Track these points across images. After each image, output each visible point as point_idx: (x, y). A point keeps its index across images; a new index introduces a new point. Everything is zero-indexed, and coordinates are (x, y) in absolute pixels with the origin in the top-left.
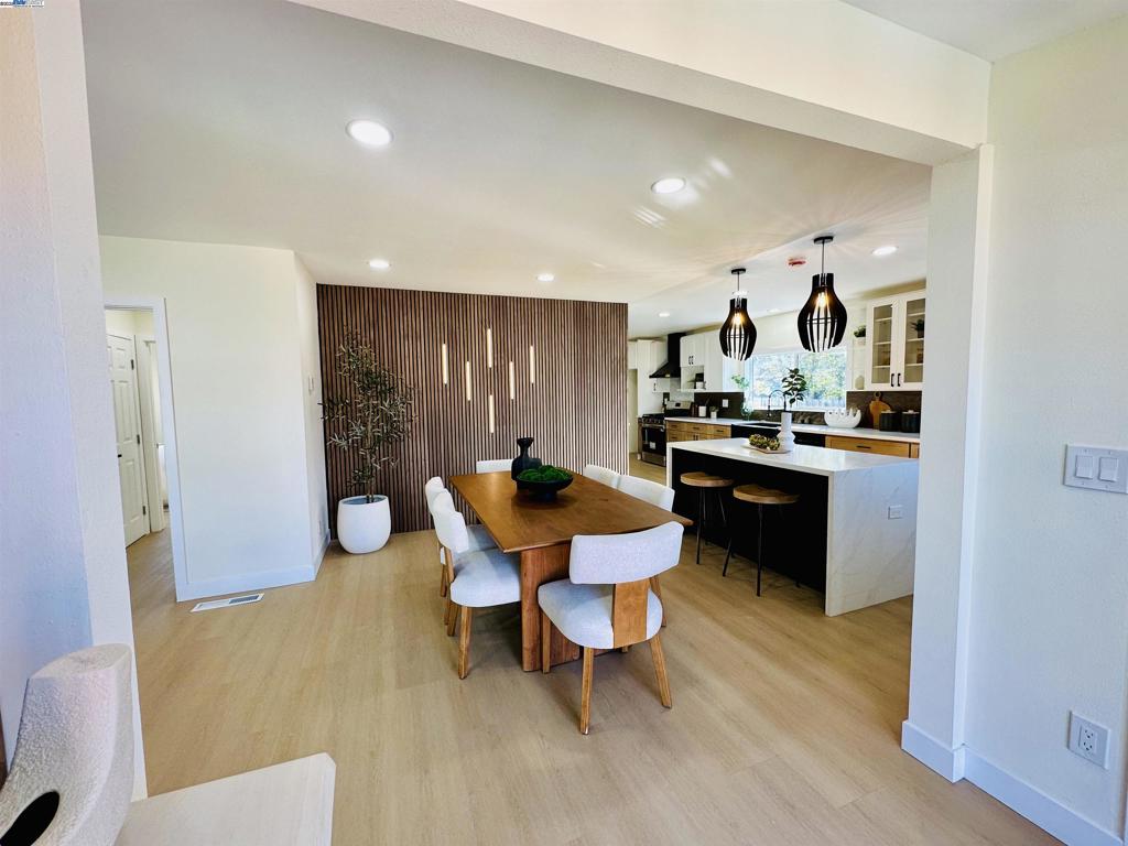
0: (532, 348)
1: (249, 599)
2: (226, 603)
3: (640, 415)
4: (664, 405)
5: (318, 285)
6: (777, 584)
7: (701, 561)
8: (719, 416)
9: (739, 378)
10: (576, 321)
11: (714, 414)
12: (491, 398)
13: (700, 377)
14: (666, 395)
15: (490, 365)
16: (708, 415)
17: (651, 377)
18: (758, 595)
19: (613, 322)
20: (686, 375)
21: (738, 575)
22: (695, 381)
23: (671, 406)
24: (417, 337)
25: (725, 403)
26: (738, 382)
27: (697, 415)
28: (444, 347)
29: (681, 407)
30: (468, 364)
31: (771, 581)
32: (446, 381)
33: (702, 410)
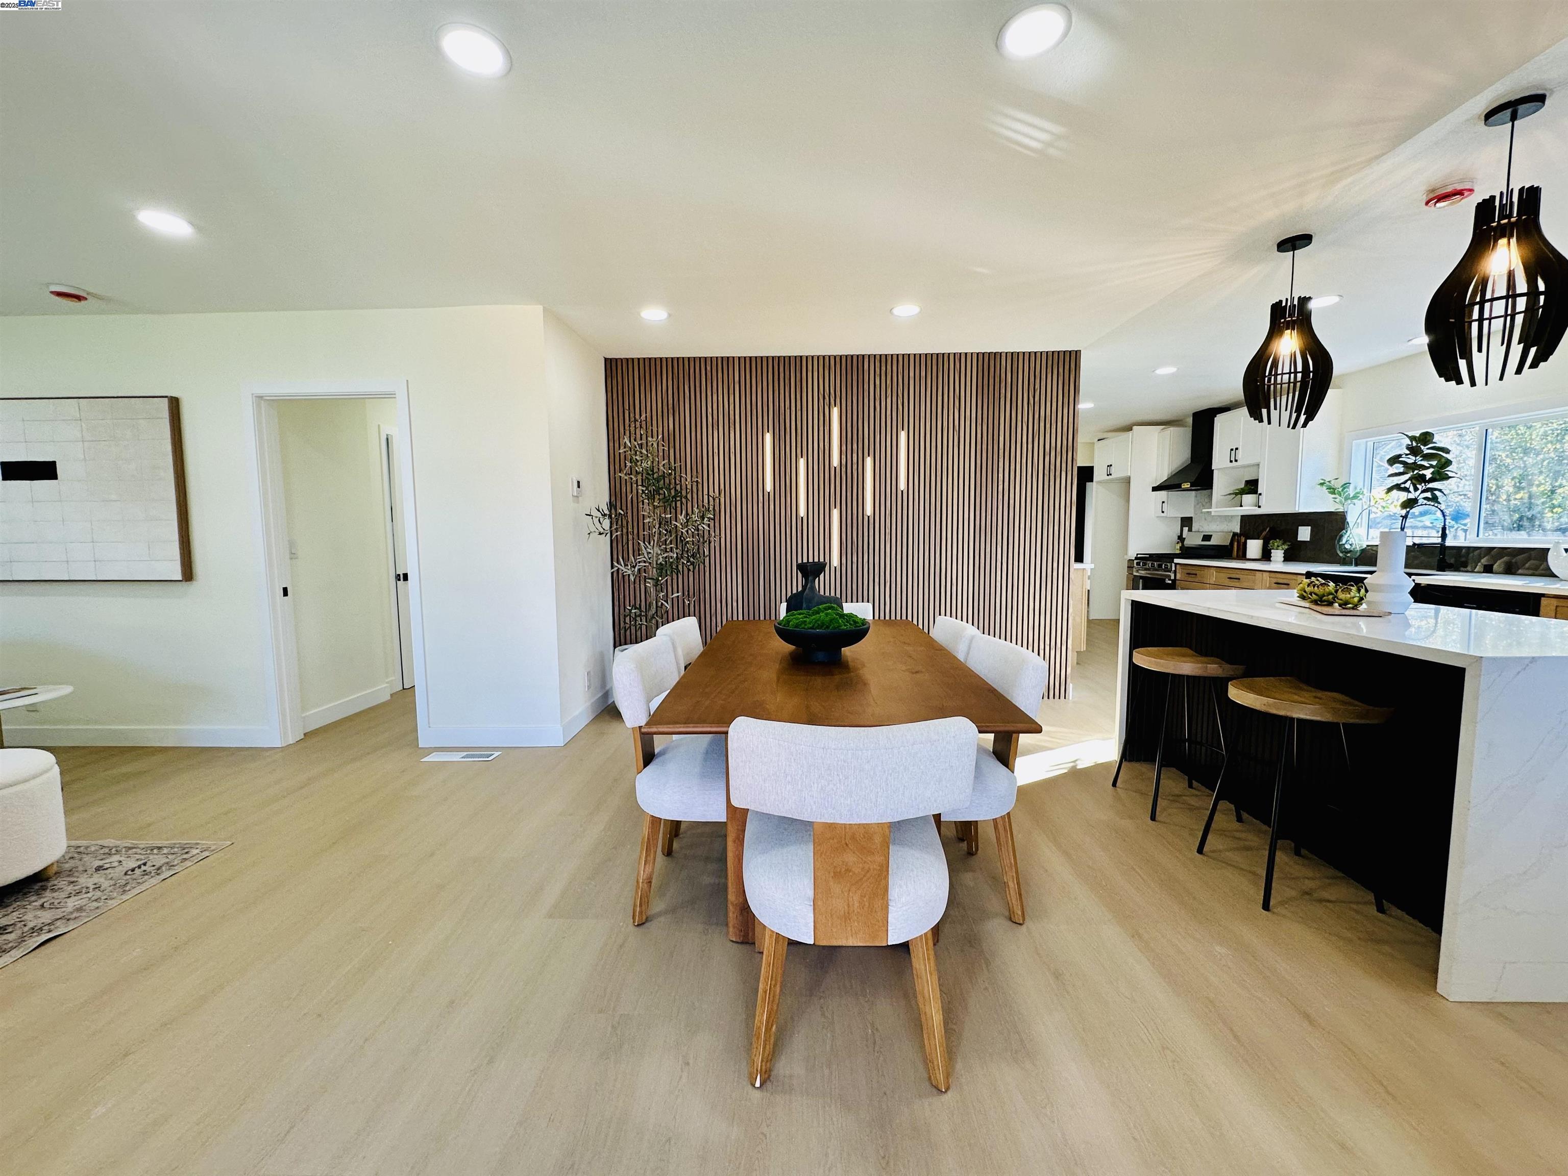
0: (903, 435)
1: (481, 756)
2: (456, 757)
3: (1132, 554)
4: (1181, 538)
5: (606, 359)
6: (1325, 895)
7: (1157, 818)
8: (1288, 558)
9: (1338, 485)
10: (980, 389)
11: (1278, 555)
12: (836, 513)
13: (1252, 487)
14: (1187, 522)
15: (835, 462)
16: (1266, 556)
17: (1155, 489)
18: (1266, 906)
19: (1051, 384)
20: (1222, 483)
21: (1236, 857)
22: (1242, 492)
23: (1193, 540)
24: (731, 424)
25: (1304, 534)
26: (1332, 490)
27: (1242, 556)
28: (768, 437)
29: (1213, 542)
30: (802, 462)
31: (1309, 884)
32: (769, 487)
33: (1254, 547)
